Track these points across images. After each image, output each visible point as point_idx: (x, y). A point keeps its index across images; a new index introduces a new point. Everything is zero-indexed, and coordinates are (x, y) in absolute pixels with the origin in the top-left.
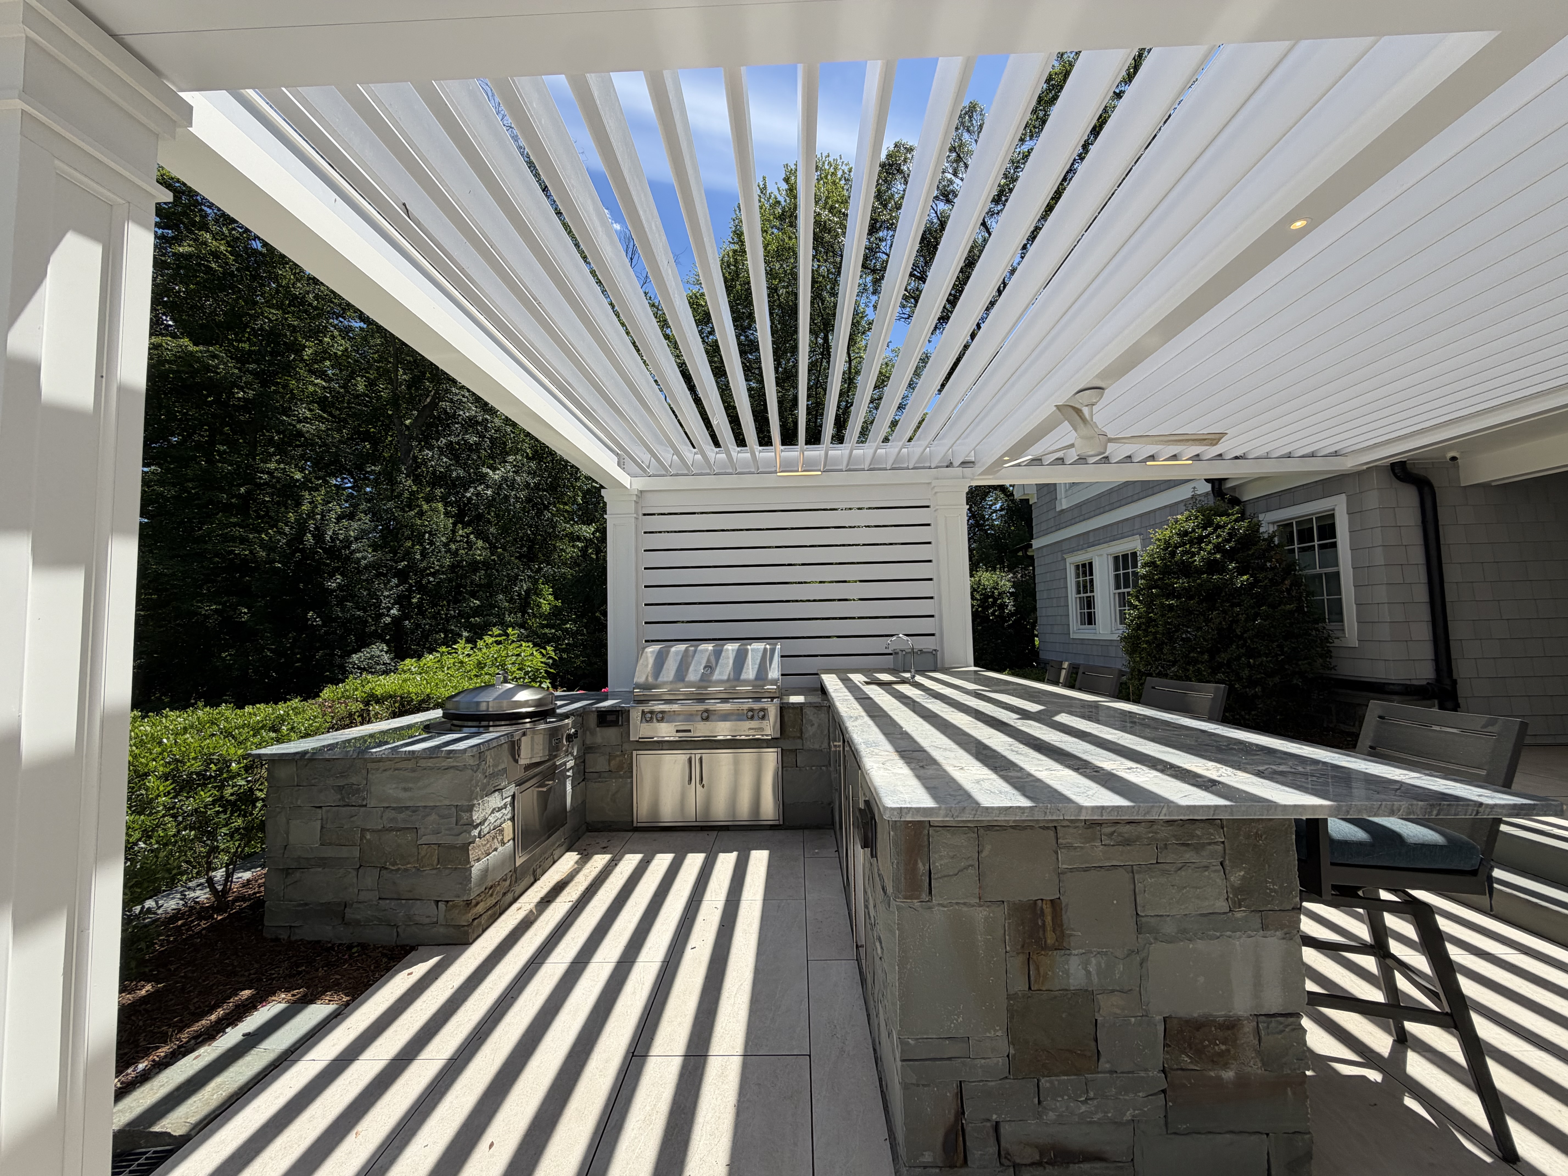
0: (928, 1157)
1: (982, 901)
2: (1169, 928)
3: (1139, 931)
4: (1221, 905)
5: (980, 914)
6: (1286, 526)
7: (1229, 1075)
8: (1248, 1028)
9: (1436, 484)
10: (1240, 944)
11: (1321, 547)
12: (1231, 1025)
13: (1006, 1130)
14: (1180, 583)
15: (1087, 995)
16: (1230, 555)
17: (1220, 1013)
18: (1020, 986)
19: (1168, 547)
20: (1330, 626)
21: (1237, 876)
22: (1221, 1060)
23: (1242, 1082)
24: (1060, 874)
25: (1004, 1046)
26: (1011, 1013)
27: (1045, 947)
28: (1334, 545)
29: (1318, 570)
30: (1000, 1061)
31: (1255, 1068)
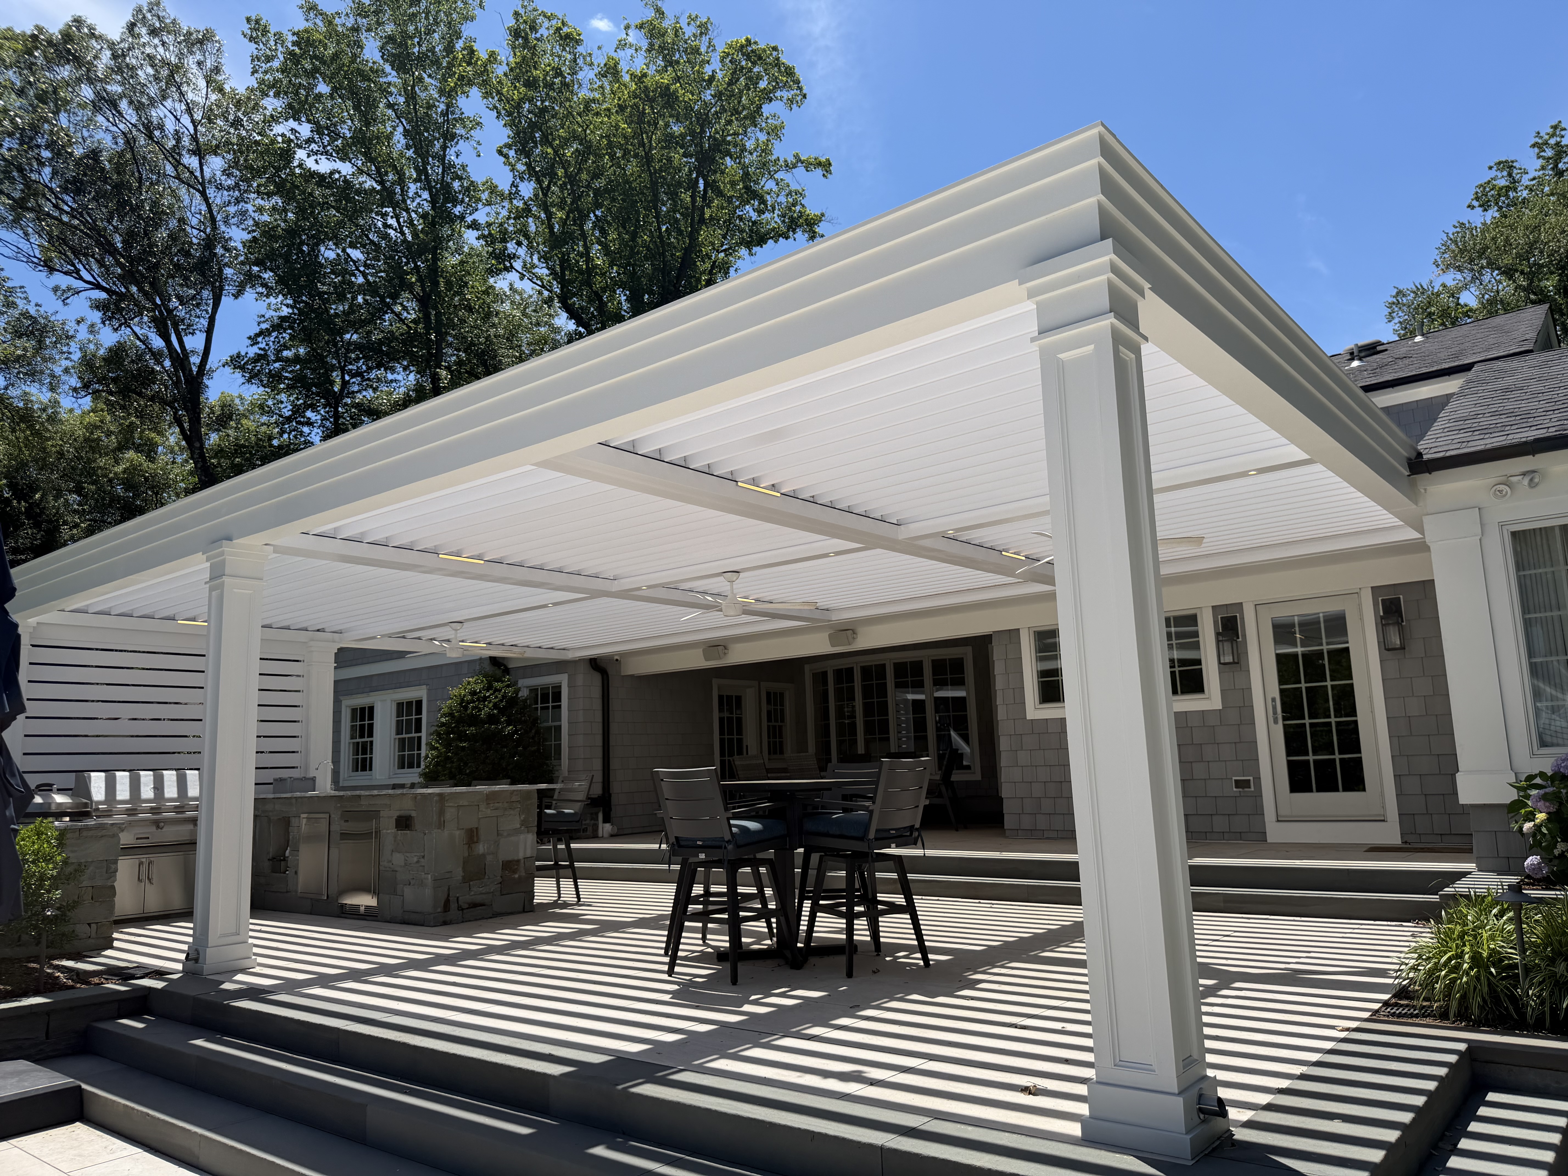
0: (439, 910)
1: (458, 829)
2: (505, 834)
3: (498, 835)
4: (518, 826)
5: (457, 833)
6: (533, 690)
7: (516, 876)
8: (522, 861)
9: (610, 673)
10: (522, 837)
11: (553, 707)
12: (518, 861)
13: (460, 898)
14: (471, 730)
15: (484, 856)
16: (502, 711)
17: (516, 858)
18: (466, 855)
19: (463, 703)
20: (554, 762)
21: (523, 817)
22: (515, 872)
23: (520, 877)
24: (479, 819)
25: (461, 873)
26: (464, 863)
27: (474, 843)
28: (560, 707)
29: (550, 723)
30: (461, 878)
31: (523, 874)
